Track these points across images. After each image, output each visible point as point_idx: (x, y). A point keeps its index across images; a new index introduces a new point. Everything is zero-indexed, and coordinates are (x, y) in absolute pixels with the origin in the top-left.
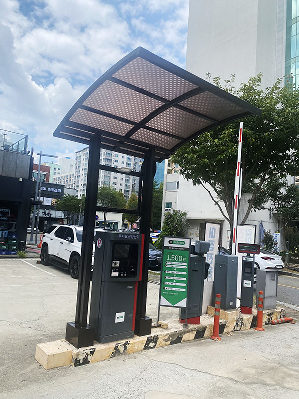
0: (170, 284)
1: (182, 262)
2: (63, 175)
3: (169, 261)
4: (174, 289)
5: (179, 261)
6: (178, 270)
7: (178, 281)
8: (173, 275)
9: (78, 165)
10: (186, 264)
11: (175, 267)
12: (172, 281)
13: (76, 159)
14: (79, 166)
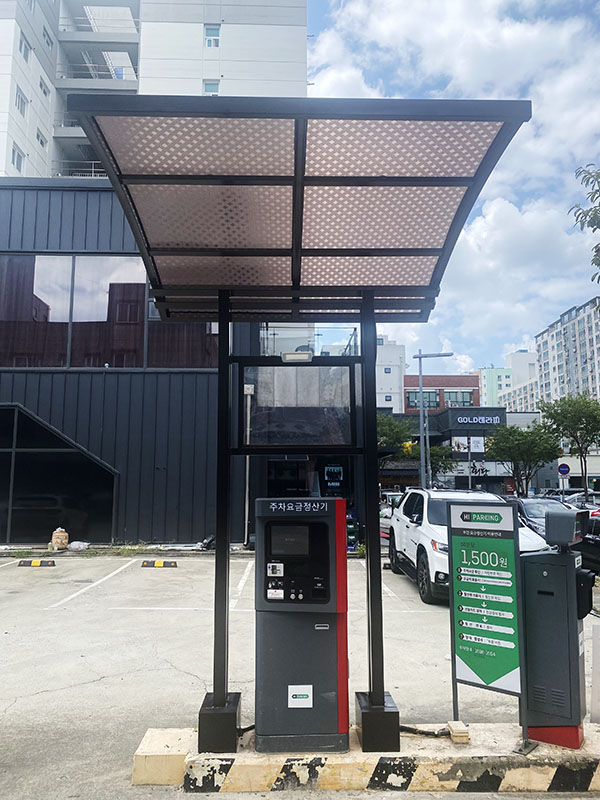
0: (474, 625)
1: (498, 568)
2: (516, 388)
3: (466, 566)
4: (485, 641)
5: (489, 567)
6: (491, 589)
7: (492, 620)
8: (477, 603)
9: (543, 362)
10: (509, 575)
11: (481, 581)
12: (478, 618)
13: (538, 351)
14: (546, 364)
